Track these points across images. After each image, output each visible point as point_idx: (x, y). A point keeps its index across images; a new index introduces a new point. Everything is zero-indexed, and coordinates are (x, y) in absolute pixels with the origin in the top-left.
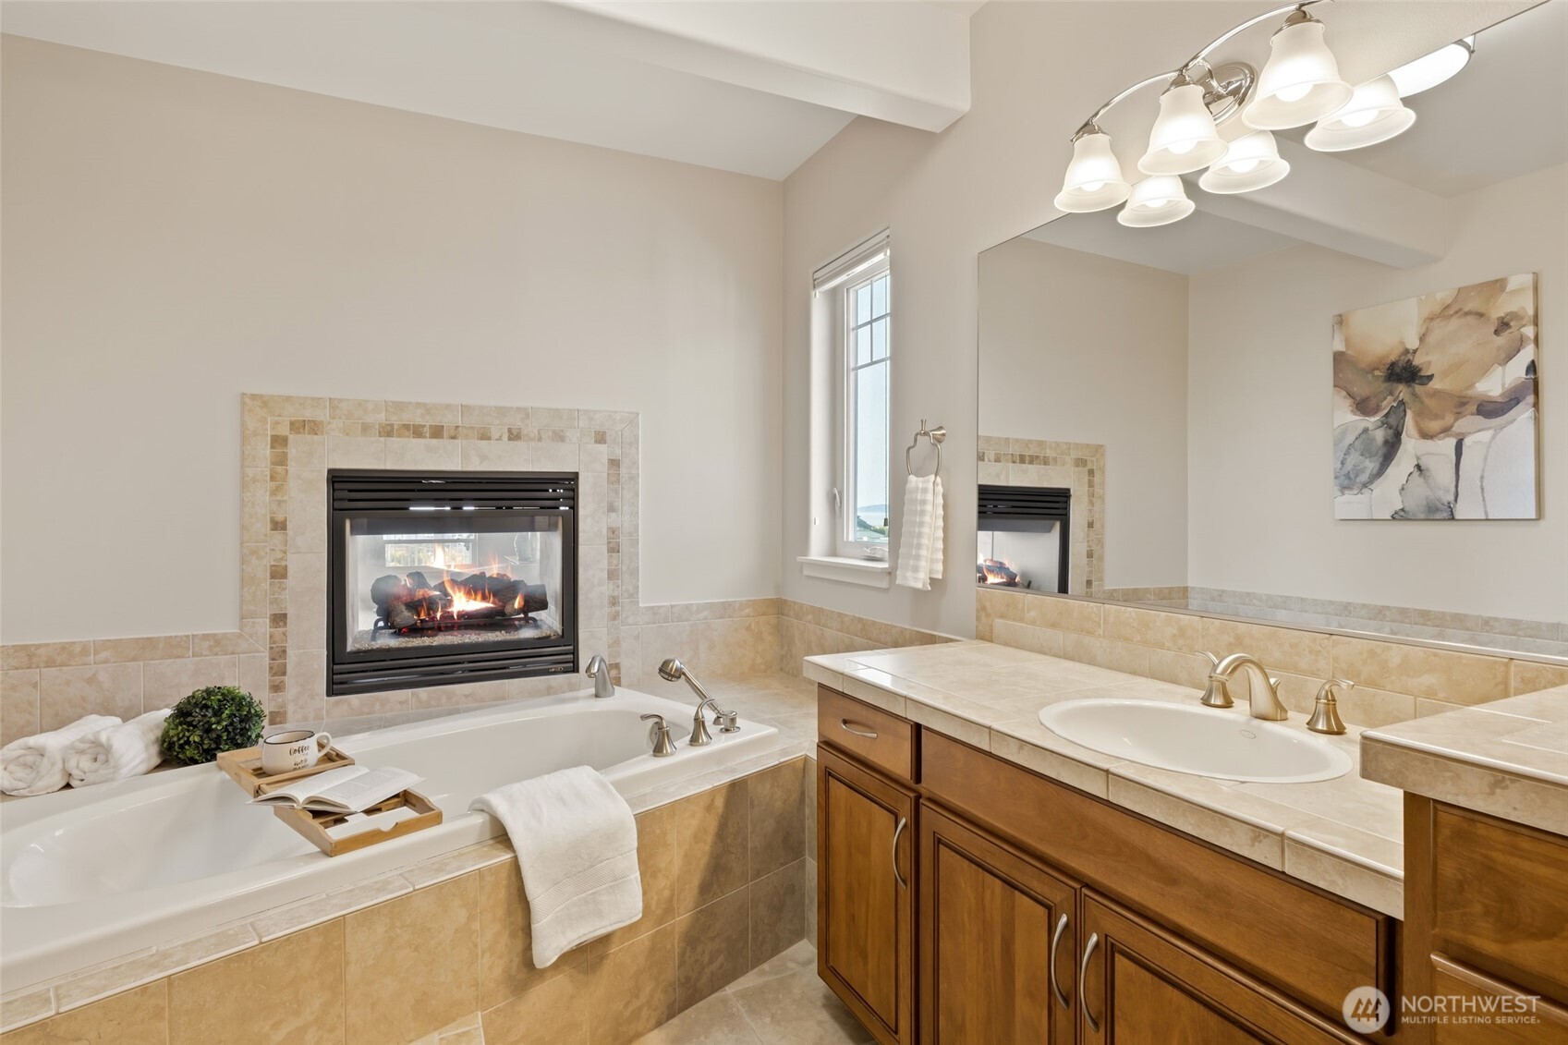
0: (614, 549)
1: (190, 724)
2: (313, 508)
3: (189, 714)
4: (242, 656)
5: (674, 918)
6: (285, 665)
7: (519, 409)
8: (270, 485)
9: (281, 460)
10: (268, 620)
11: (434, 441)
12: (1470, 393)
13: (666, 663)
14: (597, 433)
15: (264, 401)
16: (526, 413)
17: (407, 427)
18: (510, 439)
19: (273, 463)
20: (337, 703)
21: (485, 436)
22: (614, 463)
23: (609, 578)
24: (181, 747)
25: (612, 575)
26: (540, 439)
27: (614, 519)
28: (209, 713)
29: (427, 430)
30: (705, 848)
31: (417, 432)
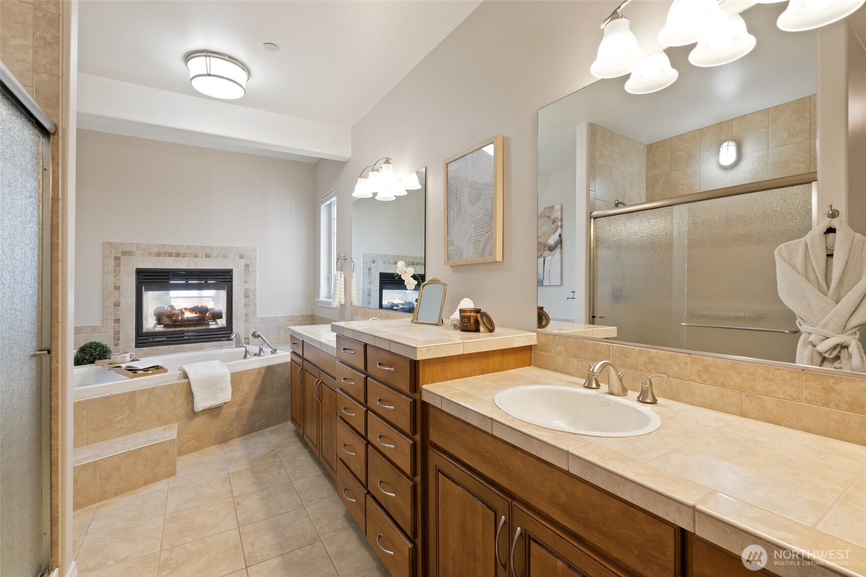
0: (247, 296)
1: (85, 353)
2: (130, 283)
3: (85, 350)
4: (103, 333)
5: (245, 405)
6: (119, 337)
7: (209, 247)
8: (113, 274)
9: (118, 265)
10: (113, 321)
11: (177, 258)
12: (547, 243)
13: (254, 333)
14: (240, 255)
15: (112, 245)
16: (212, 248)
17: (166, 253)
18: (206, 257)
19: (115, 266)
20: (139, 350)
21: (196, 256)
22: (247, 266)
23: (245, 307)
24: (82, 360)
25: (246, 306)
26: (218, 257)
27: (247, 286)
28: (92, 349)
29: (174, 255)
30: (257, 385)
31: (170, 255)
